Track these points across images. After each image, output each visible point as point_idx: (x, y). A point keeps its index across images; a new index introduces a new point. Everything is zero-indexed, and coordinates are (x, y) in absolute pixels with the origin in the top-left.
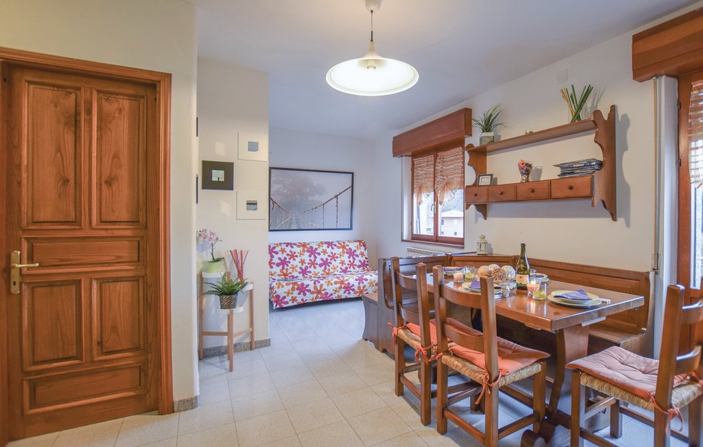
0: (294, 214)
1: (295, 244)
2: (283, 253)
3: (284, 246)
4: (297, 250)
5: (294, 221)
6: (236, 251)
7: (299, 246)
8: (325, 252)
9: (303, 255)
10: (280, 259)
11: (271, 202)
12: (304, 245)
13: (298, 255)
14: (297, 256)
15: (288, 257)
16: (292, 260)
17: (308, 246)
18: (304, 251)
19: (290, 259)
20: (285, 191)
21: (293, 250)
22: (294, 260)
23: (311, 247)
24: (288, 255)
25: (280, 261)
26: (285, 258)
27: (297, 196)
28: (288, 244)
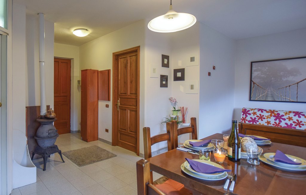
0: (269, 91)
1: (265, 110)
2: (254, 115)
3: (256, 111)
4: (265, 114)
5: (270, 95)
6: (183, 108)
7: (267, 112)
8: (290, 119)
9: (270, 118)
10: (251, 118)
11: (252, 83)
12: (272, 112)
13: (266, 117)
14: (264, 118)
15: (257, 118)
16: (260, 120)
17: (276, 113)
18: (271, 115)
19: (258, 119)
20: (263, 76)
21: (262, 114)
22: (262, 120)
23: (278, 114)
24: (257, 116)
25: (251, 120)
26: (255, 118)
27: (272, 79)
28: (259, 110)
